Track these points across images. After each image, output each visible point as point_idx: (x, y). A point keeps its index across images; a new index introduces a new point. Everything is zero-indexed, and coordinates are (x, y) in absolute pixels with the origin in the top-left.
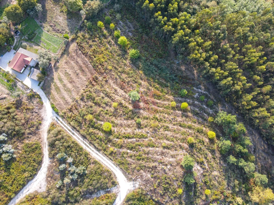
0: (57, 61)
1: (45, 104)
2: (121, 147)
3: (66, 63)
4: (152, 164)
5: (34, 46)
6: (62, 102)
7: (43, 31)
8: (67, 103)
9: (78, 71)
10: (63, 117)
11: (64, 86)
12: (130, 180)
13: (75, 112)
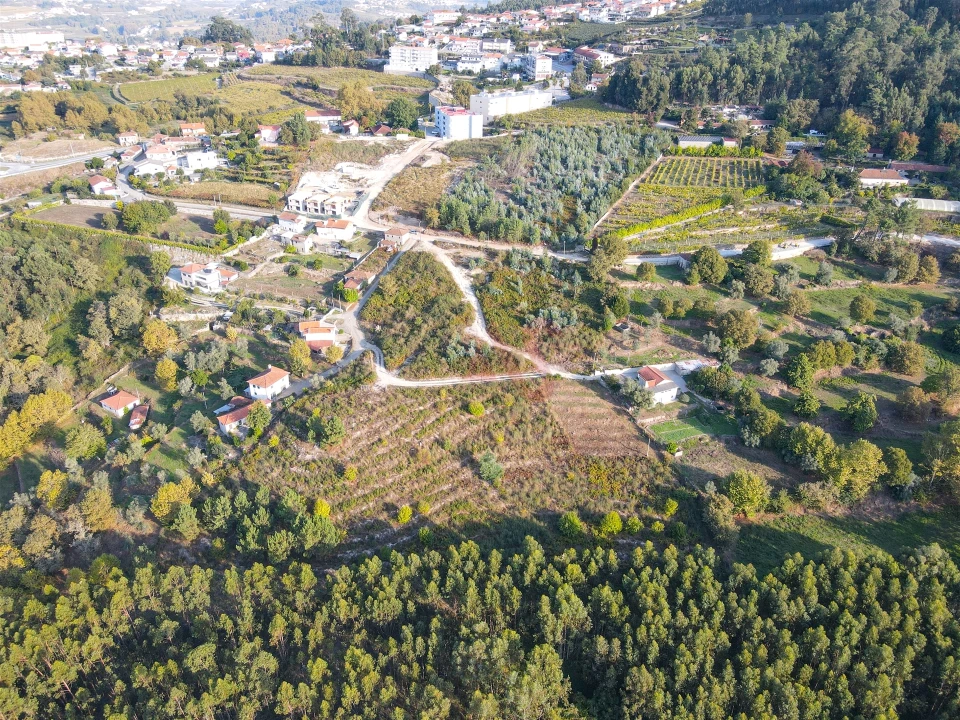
1: (571, 374)
2: (435, 406)
3: (622, 427)
6: (558, 389)
7: (705, 433)
8: (552, 394)
9: (595, 433)
10: (535, 380)
12: (390, 387)
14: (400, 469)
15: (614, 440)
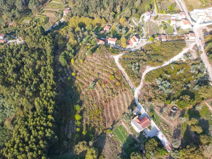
1: (137, 97)
2: (111, 69)
3: (117, 116)
4: (102, 59)
5: (133, 135)
6: (128, 95)
7: (123, 144)
8: (126, 94)
9: (113, 109)
10: (131, 88)
11: (124, 103)
12: (114, 58)
13: (123, 89)
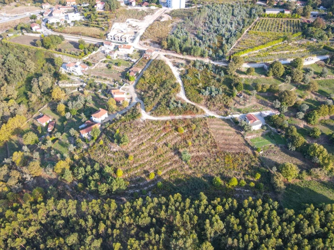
0: (243, 136)
2: (164, 128)
3: (239, 140)
6: (213, 122)
7: (272, 143)
9: (228, 142)
10: (204, 118)
12: (147, 120)
14: (150, 155)
15: (235, 145)
